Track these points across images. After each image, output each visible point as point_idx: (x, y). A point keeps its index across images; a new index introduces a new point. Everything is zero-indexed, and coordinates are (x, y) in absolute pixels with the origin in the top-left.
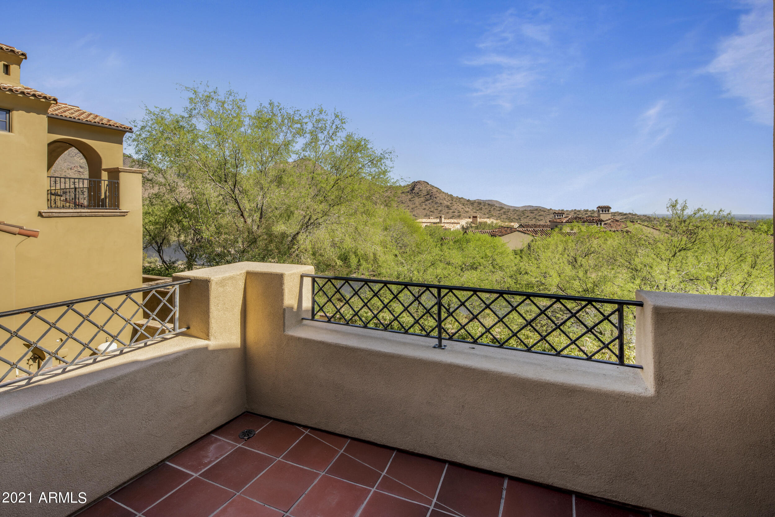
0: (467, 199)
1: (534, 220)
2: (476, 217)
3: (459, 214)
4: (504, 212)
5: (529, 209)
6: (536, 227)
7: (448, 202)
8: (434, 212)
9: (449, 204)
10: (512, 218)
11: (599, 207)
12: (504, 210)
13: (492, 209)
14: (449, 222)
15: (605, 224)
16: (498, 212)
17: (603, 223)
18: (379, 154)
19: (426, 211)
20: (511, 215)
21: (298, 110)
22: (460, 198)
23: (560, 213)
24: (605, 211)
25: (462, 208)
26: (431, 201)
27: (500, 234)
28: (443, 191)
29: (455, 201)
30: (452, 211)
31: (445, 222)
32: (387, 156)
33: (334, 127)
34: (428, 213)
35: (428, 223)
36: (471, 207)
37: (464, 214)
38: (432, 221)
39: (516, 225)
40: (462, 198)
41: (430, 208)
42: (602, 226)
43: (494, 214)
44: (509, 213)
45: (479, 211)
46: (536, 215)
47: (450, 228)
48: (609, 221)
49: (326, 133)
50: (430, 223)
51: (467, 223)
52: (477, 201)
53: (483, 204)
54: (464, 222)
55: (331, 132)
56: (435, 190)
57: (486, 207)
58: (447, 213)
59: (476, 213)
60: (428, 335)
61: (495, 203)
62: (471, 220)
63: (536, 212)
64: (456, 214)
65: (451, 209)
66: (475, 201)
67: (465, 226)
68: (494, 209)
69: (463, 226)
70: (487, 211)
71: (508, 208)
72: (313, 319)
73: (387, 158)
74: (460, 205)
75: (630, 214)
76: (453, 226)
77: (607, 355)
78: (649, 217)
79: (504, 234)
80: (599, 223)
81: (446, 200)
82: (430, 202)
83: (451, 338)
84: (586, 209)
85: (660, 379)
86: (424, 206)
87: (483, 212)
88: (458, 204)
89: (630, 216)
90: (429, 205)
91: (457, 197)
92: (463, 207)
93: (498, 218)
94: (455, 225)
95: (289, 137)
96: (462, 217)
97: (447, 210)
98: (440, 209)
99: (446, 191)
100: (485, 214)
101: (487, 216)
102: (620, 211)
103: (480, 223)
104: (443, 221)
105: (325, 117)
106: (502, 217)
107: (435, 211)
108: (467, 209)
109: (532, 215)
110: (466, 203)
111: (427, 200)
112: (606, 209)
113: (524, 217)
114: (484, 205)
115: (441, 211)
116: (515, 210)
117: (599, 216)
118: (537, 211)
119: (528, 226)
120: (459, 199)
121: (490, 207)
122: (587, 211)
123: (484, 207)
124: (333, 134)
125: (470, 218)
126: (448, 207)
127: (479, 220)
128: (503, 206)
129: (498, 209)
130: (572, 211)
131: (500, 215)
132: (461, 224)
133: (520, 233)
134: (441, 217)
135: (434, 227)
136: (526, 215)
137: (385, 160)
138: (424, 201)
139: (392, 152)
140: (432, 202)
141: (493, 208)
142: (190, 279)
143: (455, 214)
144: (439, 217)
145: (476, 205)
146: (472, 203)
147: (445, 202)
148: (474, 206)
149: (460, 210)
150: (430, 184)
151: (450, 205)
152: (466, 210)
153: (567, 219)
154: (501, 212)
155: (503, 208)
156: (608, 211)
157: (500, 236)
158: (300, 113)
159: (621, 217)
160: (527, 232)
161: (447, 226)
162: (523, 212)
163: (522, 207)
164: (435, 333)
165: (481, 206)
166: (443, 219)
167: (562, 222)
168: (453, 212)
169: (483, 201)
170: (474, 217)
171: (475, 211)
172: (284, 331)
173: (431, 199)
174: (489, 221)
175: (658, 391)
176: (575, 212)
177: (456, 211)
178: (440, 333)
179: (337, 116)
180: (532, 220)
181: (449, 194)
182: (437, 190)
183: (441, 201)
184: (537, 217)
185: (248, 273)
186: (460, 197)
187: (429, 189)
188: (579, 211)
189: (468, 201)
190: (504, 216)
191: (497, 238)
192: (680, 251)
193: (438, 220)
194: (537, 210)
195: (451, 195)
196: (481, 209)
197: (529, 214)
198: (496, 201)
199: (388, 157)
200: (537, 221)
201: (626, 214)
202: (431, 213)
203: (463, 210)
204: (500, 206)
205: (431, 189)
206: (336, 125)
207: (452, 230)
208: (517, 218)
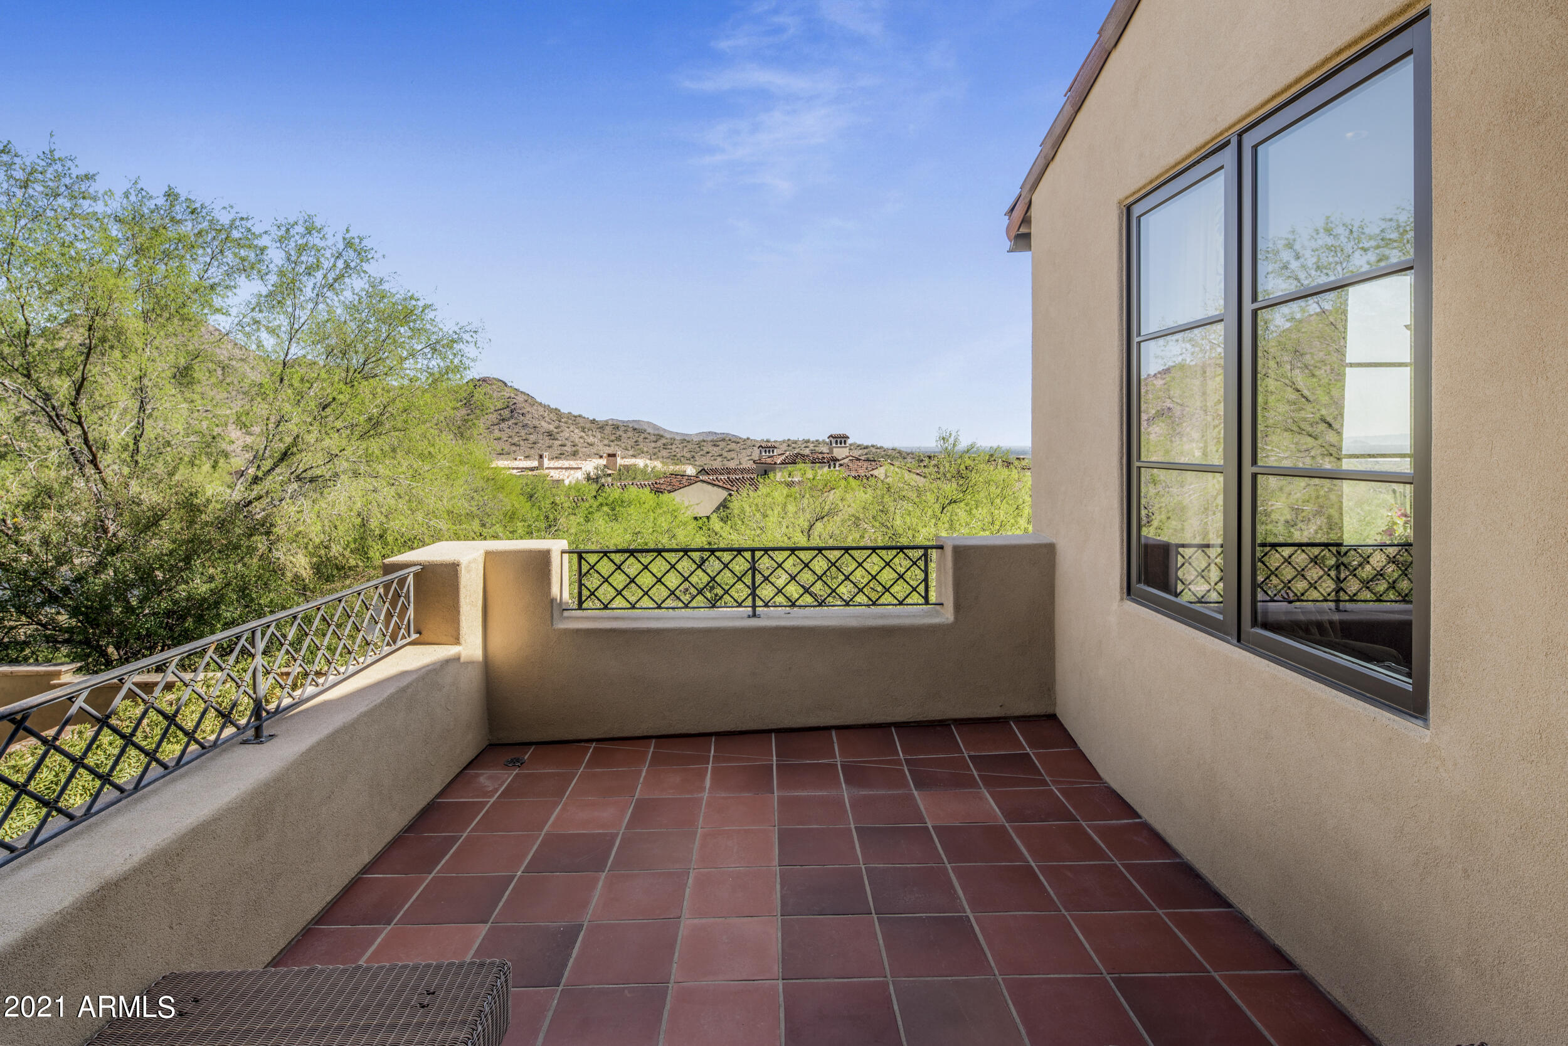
0: (591, 418)
1: (719, 459)
2: (614, 455)
3: (574, 449)
4: (664, 445)
5: (710, 438)
6: (729, 473)
7: (549, 423)
8: (519, 446)
9: (551, 427)
10: (679, 455)
11: (831, 436)
12: (663, 441)
13: (640, 439)
14: (559, 466)
15: (841, 465)
16: (653, 445)
17: (837, 464)
18: (451, 332)
19: (501, 442)
20: (677, 450)
21: (242, 219)
22: (576, 417)
23: (768, 447)
24: (841, 443)
25: (581, 438)
26: (513, 421)
27: (669, 488)
28: (539, 400)
29: (566, 423)
30: (560, 443)
31: (551, 465)
32: (466, 337)
33: (340, 264)
34: (507, 447)
35: (514, 468)
36: (599, 435)
37: (585, 449)
38: (521, 466)
39: (690, 470)
40: (580, 416)
41: (510, 437)
42: (837, 468)
43: (645, 449)
44: (674, 446)
45: (616, 443)
46: (722, 449)
47: (561, 477)
48: (846, 461)
49: (319, 275)
50: (517, 468)
51: (596, 468)
52: (610, 422)
53: (623, 428)
54: (590, 466)
55: (331, 276)
56: (520, 398)
57: (630, 434)
58: (549, 447)
59: (609, 446)
60: (740, 605)
61: (645, 427)
62: (603, 462)
63: (722, 444)
64: (568, 449)
65: (557, 439)
66: (607, 421)
67: (592, 474)
68: (645, 438)
69: (588, 474)
70: (631, 442)
71: (672, 436)
72: (580, 607)
73: (467, 342)
74: (576, 431)
75: (873, 446)
76: (567, 474)
77: (915, 598)
78: (900, 452)
79: (676, 487)
80: (832, 464)
81: (547, 419)
82: (510, 423)
83: (766, 605)
84: (806, 438)
85: (958, 607)
86: (497, 434)
87: (623, 445)
88: (571, 429)
89: (874, 450)
90: (507, 430)
91: (570, 413)
92: (583, 434)
93: (653, 456)
94: (572, 472)
95: (215, 274)
96: (581, 455)
97: (548, 442)
98: (532, 438)
99: (545, 401)
100: (627, 449)
101: (631, 453)
102: (859, 442)
103: (627, 468)
104: (546, 465)
105: (317, 241)
106: (660, 454)
107: (522, 443)
108: (591, 438)
109: (715, 451)
110: (588, 425)
111: (503, 420)
112: (841, 439)
113: (702, 453)
114: (626, 431)
115: (534, 443)
116: (685, 441)
117: (831, 452)
118: (724, 442)
119: (715, 471)
120: (575, 419)
121: (637, 435)
122: (808, 441)
123: (624, 435)
124: (335, 280)
125: (601, 457)
126: (550, 434)
127: (620, 461)
128: (662, 433)
129: (653, 438)
130: (784, 441)
131: (656, 450)
132: (583, 469)
133: (705, 484)
134: (541, 457)
135: (532, 478)
136: (706, 449)
137: (461, 346)
138: (496, 421)
139: (480, 330)
140: (516, 424)
141: (643, 435)
142: (420, 565)
143: (565, 448)
144: (537, 457)
145: (608, 430)
146: (601, 427)
147: (543, 423)
148: (605, 432)
149: (577, 440)
150: (509, 384)
151: (555, 430)
152: (589, 441)
153: (783, 457)
154: (659, 443)
155: (662, 436)
156: (845, 442)
157: (669, 492)
158: (249, 225)
159: (861, 451)
160: (717, 483)
161: (555, 475)
162: (699, 444)
163: (697, 434)
164: (749, 602)
165: (618, 433)
166: (546, 460)
167: (775, 463)
168: (561, 445)
169: (624, 422)
170: (609, 455)
171: (606, 442)
172: (552, 625)
173: (512, 417)
174: (640, 462)
175: (956, 618)
176: (790, 443)
177: (569, 444)
178: (754, 600)
179: (349, 244)
180: (715, 460)
181: (553, 406)
182: (526, 398)
183: (536, 423)
184: (725, 454)
185: (488, 554)
186: (576, 413)
187: (508, 395)
188: (795, 442)
189: (593, 421)
190: (665, 453)
191: (665, 497)
192: (950, 503)
193: (535, 464)
194: (723, 440)
195: (556, 409)
196: (619, 439)
197: (710, 449)
198: (648, 422)
199: (470, 339)
200: (725, 462)
201: (866, 447)
202: (514, 448)
203: (582, 441)
204: (656, 432)
205: (513, 396)
206: (345, 261)
207: (567, 482)
208: (688, 455)
